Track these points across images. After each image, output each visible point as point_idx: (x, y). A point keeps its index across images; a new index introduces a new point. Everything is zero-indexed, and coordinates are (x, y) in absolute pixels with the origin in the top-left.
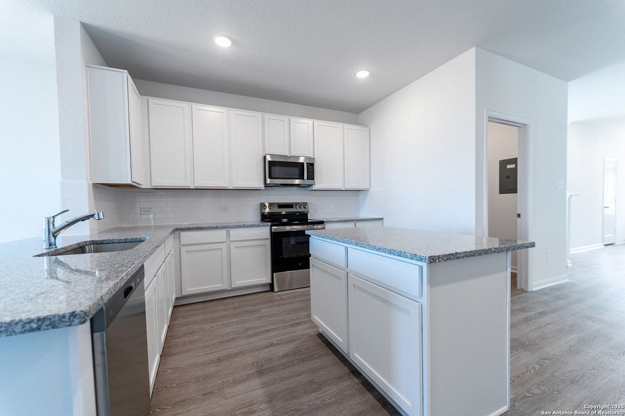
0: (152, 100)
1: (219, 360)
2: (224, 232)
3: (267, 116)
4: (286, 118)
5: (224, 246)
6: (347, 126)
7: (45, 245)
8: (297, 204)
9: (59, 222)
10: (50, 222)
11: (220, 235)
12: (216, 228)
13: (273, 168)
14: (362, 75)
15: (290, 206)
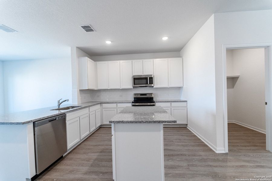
0: (98, 63)
1: (96, 145)
2: (115, 104)
3: (134, 61)
4: (141, 61)
5: (116, 109)
6: (170, 59)
7: (57, 107)
8: (148, 94)
9: (60, 102)
10: (59, 102)
11: (114, 105)
12: (113, 103)
13: (135, 80)
14: (165, 39)
15: (145, 94)
